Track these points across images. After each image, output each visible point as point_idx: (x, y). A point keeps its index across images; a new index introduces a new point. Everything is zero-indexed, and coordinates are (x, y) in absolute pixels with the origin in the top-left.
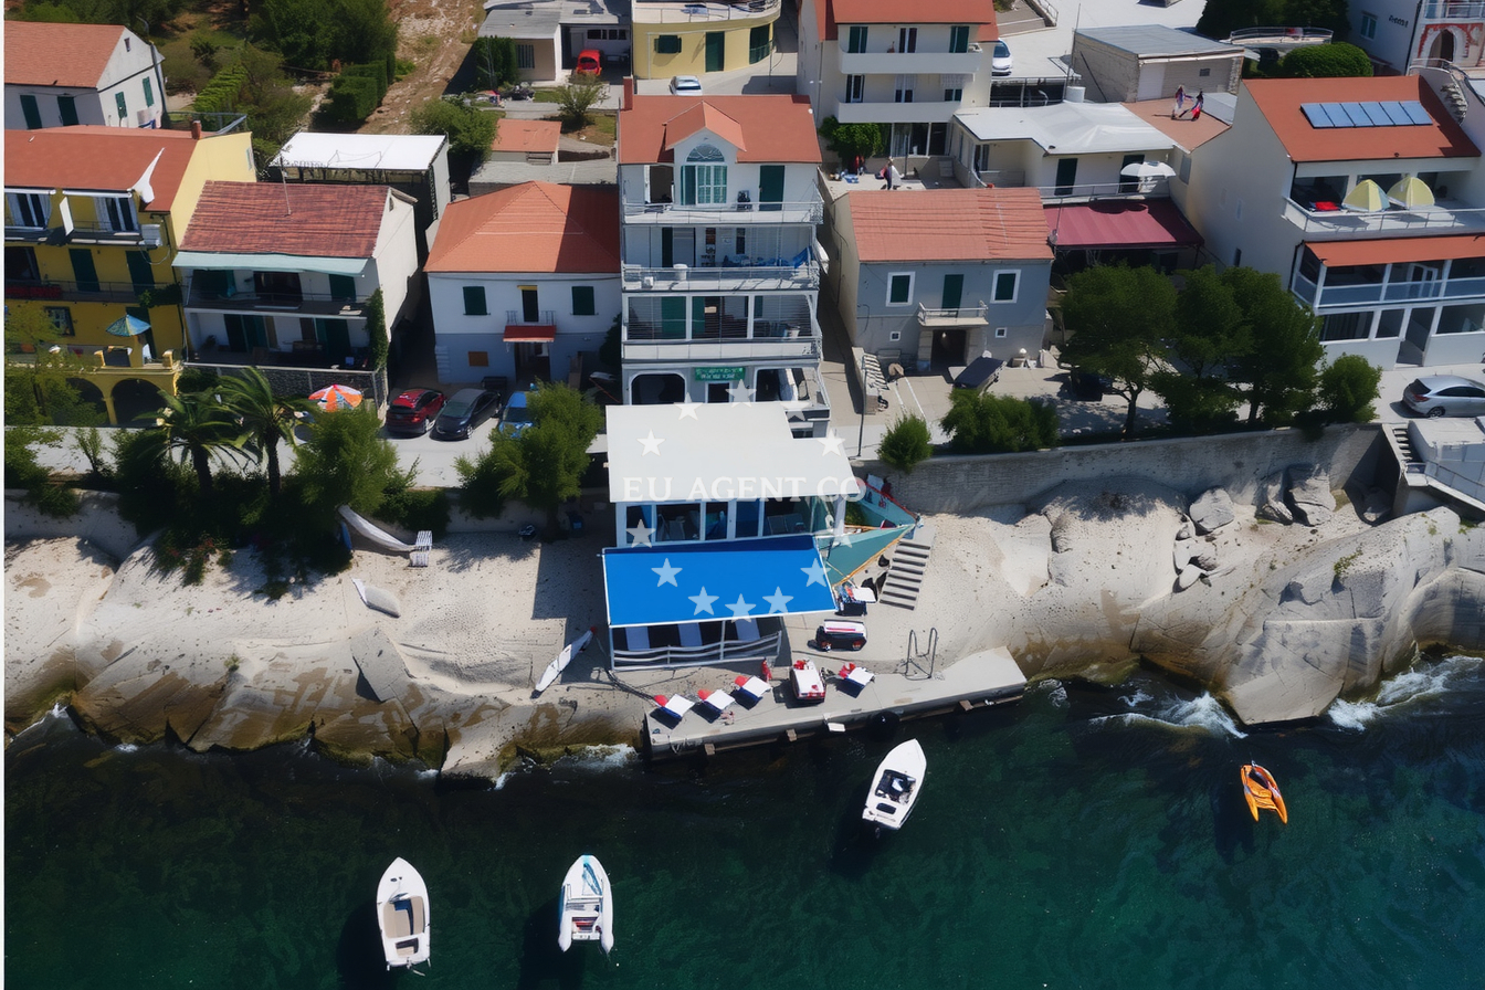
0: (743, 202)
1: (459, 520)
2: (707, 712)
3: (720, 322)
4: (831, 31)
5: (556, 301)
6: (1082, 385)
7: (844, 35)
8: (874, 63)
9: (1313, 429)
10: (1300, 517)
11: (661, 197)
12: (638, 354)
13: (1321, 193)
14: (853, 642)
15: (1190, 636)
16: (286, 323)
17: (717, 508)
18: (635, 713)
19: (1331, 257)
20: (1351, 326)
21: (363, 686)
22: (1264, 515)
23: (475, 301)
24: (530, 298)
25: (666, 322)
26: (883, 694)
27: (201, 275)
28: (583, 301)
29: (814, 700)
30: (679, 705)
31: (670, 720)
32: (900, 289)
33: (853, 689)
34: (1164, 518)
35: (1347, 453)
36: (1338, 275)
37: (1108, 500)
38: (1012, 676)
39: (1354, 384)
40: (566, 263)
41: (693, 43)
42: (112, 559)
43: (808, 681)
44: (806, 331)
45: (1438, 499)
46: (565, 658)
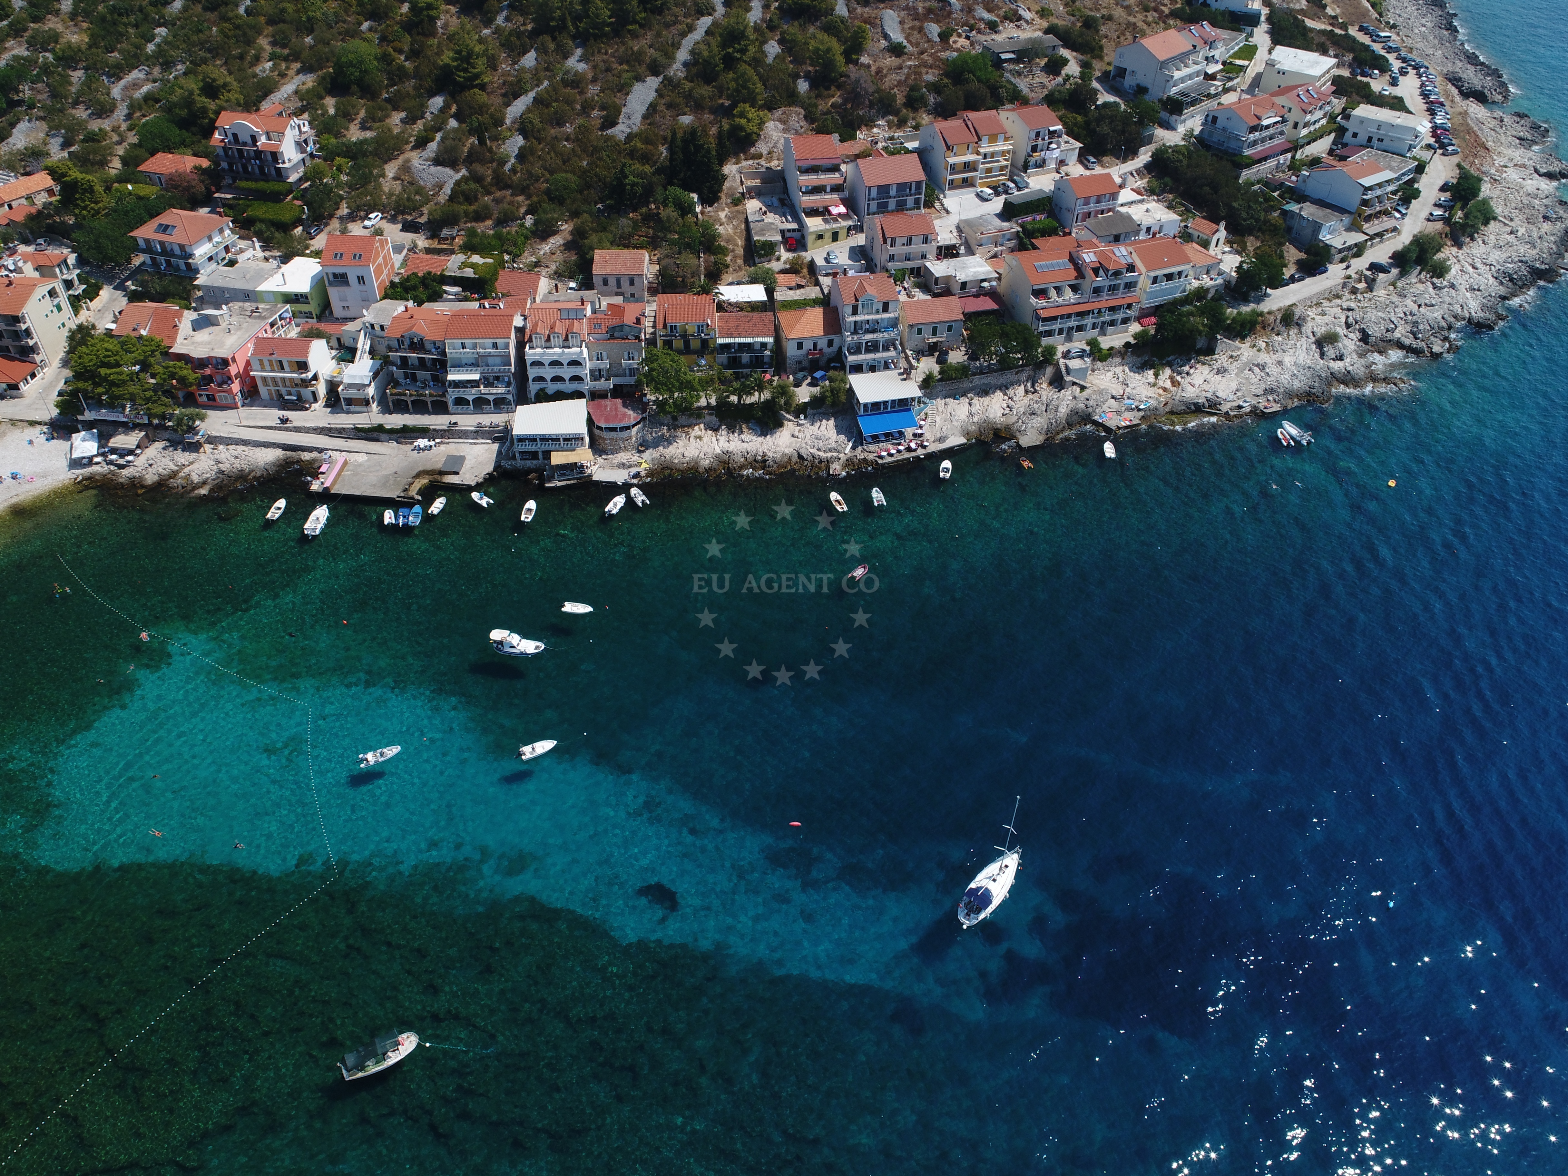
0: (878, 312)
1: (809, 411)
2: (890, 455)
3: (873, 347)
4: (885, 242)
5: (822, 344)
6: (973, 357)
7: (889, 241)
8: (898, 250)
9: (1039, 366)
10: (1036, 391)
11: (855, 312)
12: (852, 359)
13: (1040, 293)
14: (921, 435)
15: (1008, 428)
16: (745, 357)
17: (885, 403)
18: (871, 457)
19: (1043, 314)
20: (1049, 333)
21: (800, 457)
22: (1027, 392)
23: (800, 346)
24: (815, 345)
25: (857, 349)
26: (933, 447)
27: (721, 345)
28: (830, 343)
29: (915, 450)
30: (884, 454)
31: (881, 457)
32: (920, 332)
33: (925, 447)
34: (999, 394)
35: (1049, 371)
36: (1045, 320)
37: (984, 392)
38: (963, 440)
39: (1050, 351)
40: (826, 332)
41: (828, 236)
42: (716, 430)
43: (913, 445)
44: (895, 348)
45: (1074, 384)
46: (851, 444)
